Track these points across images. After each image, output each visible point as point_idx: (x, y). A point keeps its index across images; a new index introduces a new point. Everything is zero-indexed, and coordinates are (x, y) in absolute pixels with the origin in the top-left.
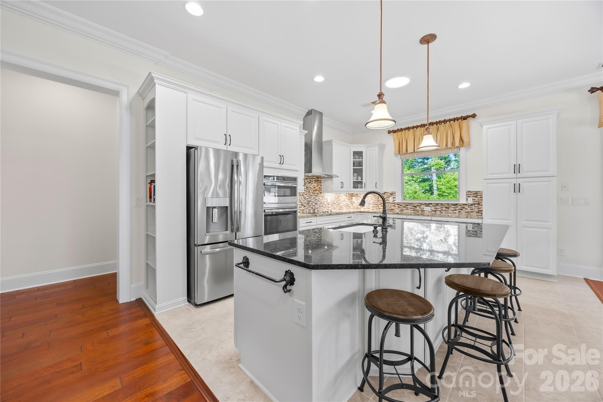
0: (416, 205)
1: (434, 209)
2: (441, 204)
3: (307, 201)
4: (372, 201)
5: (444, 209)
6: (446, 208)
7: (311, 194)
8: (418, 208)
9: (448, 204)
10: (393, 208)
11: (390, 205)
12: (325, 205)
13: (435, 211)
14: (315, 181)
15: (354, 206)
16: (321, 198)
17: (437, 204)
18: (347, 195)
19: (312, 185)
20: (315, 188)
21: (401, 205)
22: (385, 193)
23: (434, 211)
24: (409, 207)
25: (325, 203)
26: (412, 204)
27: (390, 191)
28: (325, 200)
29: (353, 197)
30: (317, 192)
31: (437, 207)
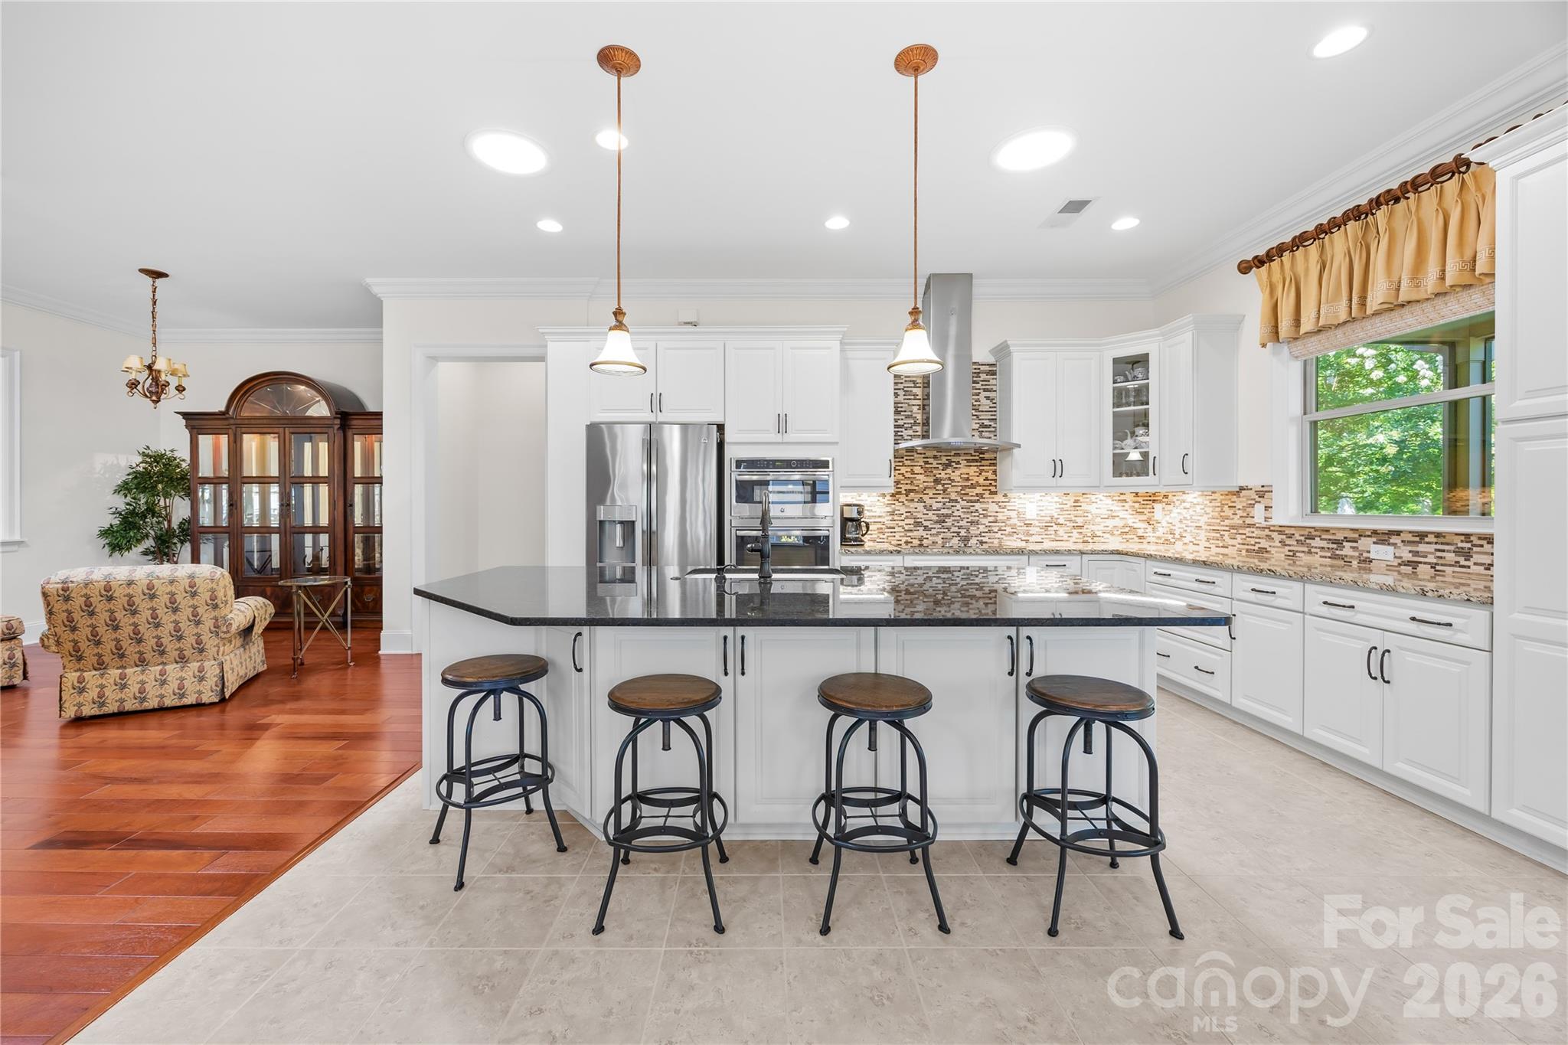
0: (1340, 536)
1: (1408, 557)
2: (1438, 535)
3: (938, 515)
4: (1205, 519)
5: (1451, 557)
6: (1459, 552)
7: (953, 496)
8: (1347, 550)
9: (1467, 537)
10: (1264, 544)
11: (1257, 533)
12: (1013, 527)
13: (1414, 564)
14: (968, 461)
15: (1157, 534)
16: (993, 508)
17: (1422, 536)
18: (1129, 497)
19: (958, 473)
20: (968, 479)
21: (1290, 536)
22: (1242, 489)
23: (1408, 563)
24: (1317, 542)
25: (1014, 521)
26: (1327, 531)
27: (1255, 483)
28: (1013, 514)
29: (1156, 505)
30: (979, 490)
31: (1422, 548)
